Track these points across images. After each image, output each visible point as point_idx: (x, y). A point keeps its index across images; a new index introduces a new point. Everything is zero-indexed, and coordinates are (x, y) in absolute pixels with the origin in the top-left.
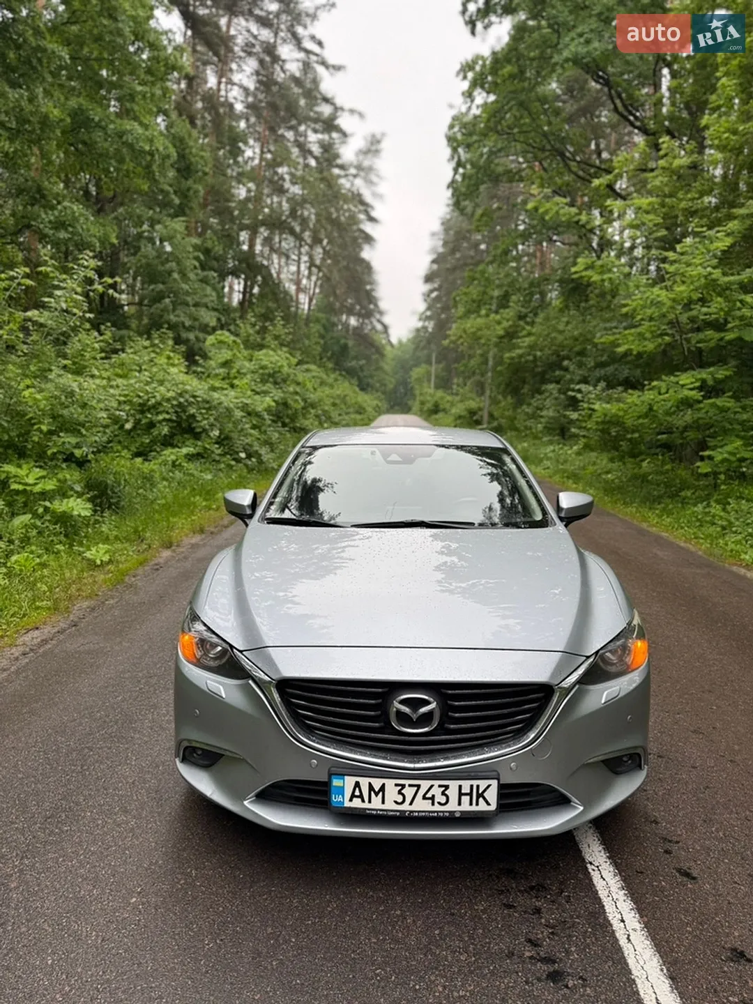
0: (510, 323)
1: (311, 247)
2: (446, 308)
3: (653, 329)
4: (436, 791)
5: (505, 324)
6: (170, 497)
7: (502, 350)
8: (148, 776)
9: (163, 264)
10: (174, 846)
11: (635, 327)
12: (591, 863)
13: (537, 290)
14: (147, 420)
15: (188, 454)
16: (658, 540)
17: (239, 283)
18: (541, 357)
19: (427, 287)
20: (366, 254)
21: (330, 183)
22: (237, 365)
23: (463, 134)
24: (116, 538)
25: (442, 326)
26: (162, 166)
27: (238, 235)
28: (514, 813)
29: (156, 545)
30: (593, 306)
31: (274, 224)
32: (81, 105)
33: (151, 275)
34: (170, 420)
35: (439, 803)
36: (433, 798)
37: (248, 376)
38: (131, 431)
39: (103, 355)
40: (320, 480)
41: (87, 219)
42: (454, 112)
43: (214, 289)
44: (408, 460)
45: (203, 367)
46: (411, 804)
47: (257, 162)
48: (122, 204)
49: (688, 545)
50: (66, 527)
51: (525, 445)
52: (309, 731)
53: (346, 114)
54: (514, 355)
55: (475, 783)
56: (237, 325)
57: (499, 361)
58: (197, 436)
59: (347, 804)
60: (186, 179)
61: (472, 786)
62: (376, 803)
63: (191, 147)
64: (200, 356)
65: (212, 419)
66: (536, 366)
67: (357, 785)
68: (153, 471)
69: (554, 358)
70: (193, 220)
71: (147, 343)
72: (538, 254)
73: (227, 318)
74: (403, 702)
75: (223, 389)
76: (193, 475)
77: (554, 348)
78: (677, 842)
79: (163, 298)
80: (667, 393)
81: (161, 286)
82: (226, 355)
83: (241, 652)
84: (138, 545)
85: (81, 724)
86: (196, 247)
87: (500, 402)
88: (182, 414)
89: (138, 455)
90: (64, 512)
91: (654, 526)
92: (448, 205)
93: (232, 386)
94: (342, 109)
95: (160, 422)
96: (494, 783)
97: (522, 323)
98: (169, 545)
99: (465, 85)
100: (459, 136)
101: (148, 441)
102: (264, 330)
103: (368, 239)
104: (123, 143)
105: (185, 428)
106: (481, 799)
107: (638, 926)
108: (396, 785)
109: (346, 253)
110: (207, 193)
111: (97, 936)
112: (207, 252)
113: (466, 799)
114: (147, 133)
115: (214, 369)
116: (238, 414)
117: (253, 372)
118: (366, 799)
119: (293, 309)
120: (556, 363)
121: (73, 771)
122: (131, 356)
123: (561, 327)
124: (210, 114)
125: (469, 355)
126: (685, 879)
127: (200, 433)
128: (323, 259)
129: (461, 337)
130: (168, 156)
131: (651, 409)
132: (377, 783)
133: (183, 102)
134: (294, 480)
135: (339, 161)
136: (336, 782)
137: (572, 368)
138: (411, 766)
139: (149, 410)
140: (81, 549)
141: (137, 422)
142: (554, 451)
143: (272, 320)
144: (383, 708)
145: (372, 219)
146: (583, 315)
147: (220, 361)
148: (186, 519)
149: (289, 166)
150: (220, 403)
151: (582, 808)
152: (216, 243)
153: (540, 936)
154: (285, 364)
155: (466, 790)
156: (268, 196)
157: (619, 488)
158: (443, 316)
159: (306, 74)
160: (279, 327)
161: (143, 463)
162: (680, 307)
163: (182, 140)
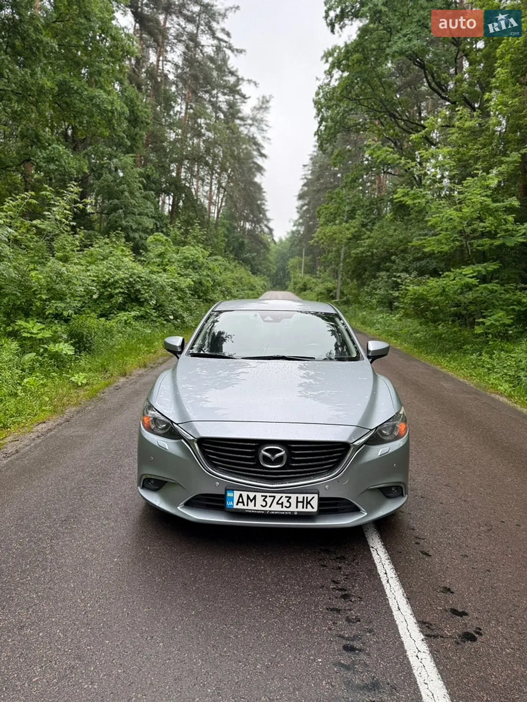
0: (356, 229)
1: (220, 174)
2: (312, 218)
3: (448, 236)
4: (284, 500)
5: (353, 230)
6: (124, 344)
7: (350, 248)
8: (120, 502)
9: (118, 185)
10: (137, 535)
11: (436, 235)
12: (372, 547)
13: (375, 207)
14: (107, 293)
15: (135, 316)
16: (446, 377)
17: (169, 199)
18: (376, 253)
19: (301, 202)
20: (258, 179)
21: (234, 130)
22: (168, 256)
23: (326, 100)
24: (90, 370)
25: (310, 230)
26: (119, 119)
27: (169, 165)
28: (327, 515)
29: (116, 374)
30: (413, 218)
31: (194, 159)
32: (65, 78)
33: (109, 193)
34: (123, 293)
35: (286, 507)
36: (282, 504)
37: (176, 264)
38: (97, 299)
39: (79, 248)
40: (223, 333)
41: (68, 156)
42: (320, 83)
43: (153, 203)
44: (277, 320)
45: (145, 257)
46: (270, 507)
47: (183, 115)
48: (90, 144)
49: (465, 380)
50: (57, 362)
51: (365, 313)
52: (215, 466)
53: (245, 83)
54: (358, 251)
55: (305, 496)
56: (168, 228)
57: (348, 255)
58: (141, 304)
59: (235, 507)
60: (135, 127)
61: (304, 497)
62: (251, 506)
63: (139, 106)
64: (143, 249)
65: (151, 292)
66: (373, 259)
67: (241, 496)
68: (112, 326)
69: (385, 254)
70: (139, 155)
71: (107, 240)
72: (377, 182)
73: (161, 224)
74: (266, 451)
75: (159, 272)
76: (139, 330)
77: (385, 247)
78: (424, 539)
79: (118, 209)
80: (454, 280)
81: (116, 201)
82: (161, 249)
83: (177, 424)
84: (104, 374)
85: (77, 475)
86: (141, 175)
87: (348, 284)
88: (131, 289)
89: (102, 316)
90: (57, 352)
91: (444, 368)
92: (315, 146)
93: (165, 270)
94: (242, 79)
95: (117, 294)
96: (316, 496)
97: (364, 229)
98: (124, 375)
99: (327, 66)
100: (323, 100)
101: (108, 307)
102: (187, 232)
103: (260, 169)
104: (93, 104)
105: (133, 298)
106: (309, 505)
107: (394, 576)
108: (262, 496)
109: (244, 178)
110: (149, 137)
111: (97, 575)
112: (148, 177)
113: (300, 505)
114: (109, 97)
115: (152, 259)
116: (169, 289)
117: (179, 261)
118: (246, 503)
119: (207, 217)
120: (387, 258)
121: (75, 499)
122: (97, 249)
123: (391, 233)
124: (151, 81)
125: (329, 251)
126: (425, 556)
127: (144, 301)
128: (228, 182)
129: (322, 238)
130: (124, 113)
131: (444, 291)
132: (252, 495)
133: (133, 75)
134: (206, 333)
135: (240, 115)
136: (229, 494)
137: (397, 261)
138: (271, 486)
139: (109, 286)
140: (68, 376)
141: (101, 294)
142: (383, 317)
143: (192, 225)
144: (256, 454)
145: (263, 155)
146: (406, 224)
147: (156, 253)
148: (134, 358)
149: (205, 119)
150: (157, 282)
151: (366, 514)
152: (154, 171)
153: (339, 579)
154: (201, 256)
155: (300, 499)
156: (190, 139)
157: (424, 343)
158: (311, 223)
159: (218, 54)
160: (197, 230)
161: (106, 321)
162: (466, 223)
163: (132, 101)
